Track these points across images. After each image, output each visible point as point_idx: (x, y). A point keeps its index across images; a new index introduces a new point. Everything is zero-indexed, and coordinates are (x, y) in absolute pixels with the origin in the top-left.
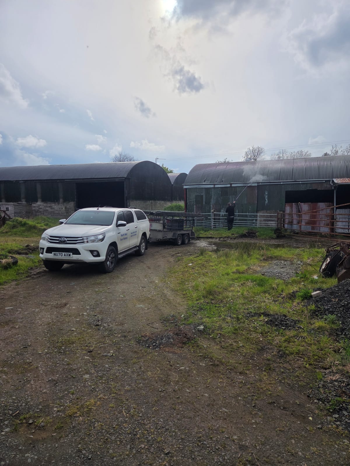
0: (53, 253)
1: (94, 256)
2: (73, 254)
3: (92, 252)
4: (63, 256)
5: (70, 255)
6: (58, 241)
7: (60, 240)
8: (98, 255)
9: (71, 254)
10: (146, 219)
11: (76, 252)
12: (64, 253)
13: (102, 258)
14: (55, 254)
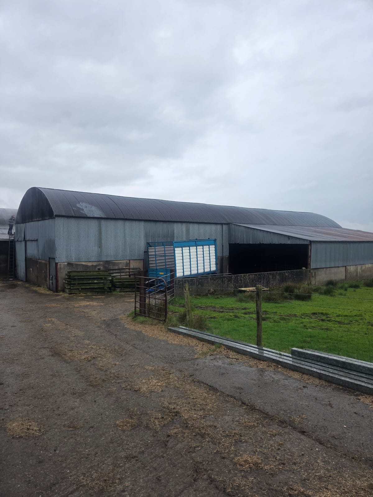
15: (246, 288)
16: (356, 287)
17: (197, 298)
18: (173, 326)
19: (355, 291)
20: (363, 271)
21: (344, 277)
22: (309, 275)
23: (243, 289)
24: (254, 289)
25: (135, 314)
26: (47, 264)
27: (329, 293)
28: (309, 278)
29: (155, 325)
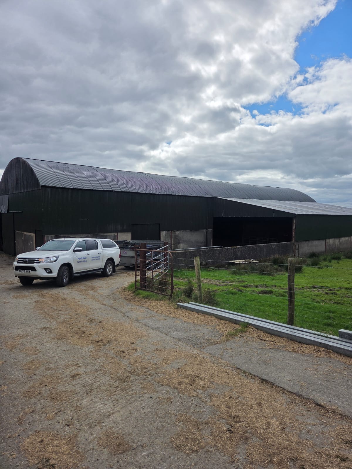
0: (19, 270)
1: (48, 273)
2: (31, 271)
3: (46, 269)
4: (25, 272)
5: (29, 272)
6: (22, 262)
7: (24, 261)
8: (51, 272)
9: (30, 270)
10: (116, 247)
11: (33, 269)
12: (25, 270)
13: (55, 274)
14: (20, 271)
15: (236, 261)
16: (338, 259)
17: (190, 271)
18: (182, 302)
19: (338, 263)
20: (340, 243)
21: (323, 250)
22: (293, 247)
23: (233, 261)
24: (243, 261)
25: (136, 288)
26: (33, 236)
27: (316, 265)
28: (293, 250)
29: (161, 300)
